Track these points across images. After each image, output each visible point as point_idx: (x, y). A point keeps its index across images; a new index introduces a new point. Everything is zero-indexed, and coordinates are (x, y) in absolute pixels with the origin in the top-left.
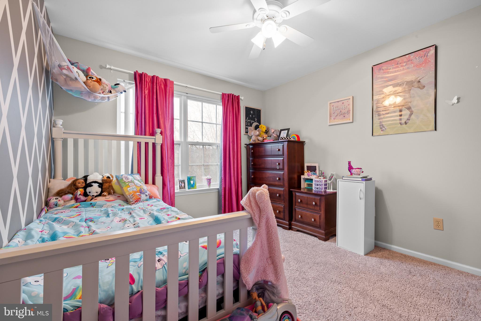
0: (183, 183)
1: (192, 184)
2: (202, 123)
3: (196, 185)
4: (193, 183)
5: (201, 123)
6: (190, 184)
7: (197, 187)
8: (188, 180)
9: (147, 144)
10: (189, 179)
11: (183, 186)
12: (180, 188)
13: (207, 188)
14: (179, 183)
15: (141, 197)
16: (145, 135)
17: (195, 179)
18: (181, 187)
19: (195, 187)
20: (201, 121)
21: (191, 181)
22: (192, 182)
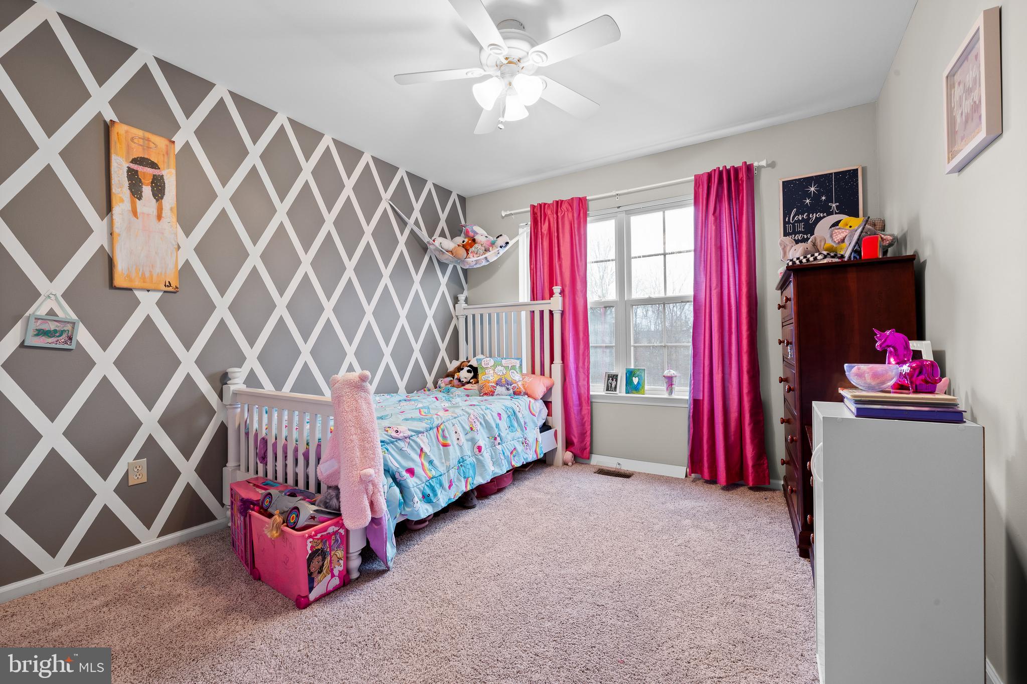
0: (614, 380)
1: (636, 384)
2: (665, 255)
3: (643, 387)
4: (638, 383)
5: (663, 256)
6: (630, 384)
7: (647, 392)
8: (627, 374)
9: (542, 313)
10: (630, 374)
11: (613, 386)
12: (607, 390)
13: (665, 395)
14: (608, 380)
15: (495, 389)
16: (543, 299)
17: (643, 375)
18: (610, 388)
19: (641, 390)
20: (663, 252)
21: (634, 378)
22: (635, 380)
